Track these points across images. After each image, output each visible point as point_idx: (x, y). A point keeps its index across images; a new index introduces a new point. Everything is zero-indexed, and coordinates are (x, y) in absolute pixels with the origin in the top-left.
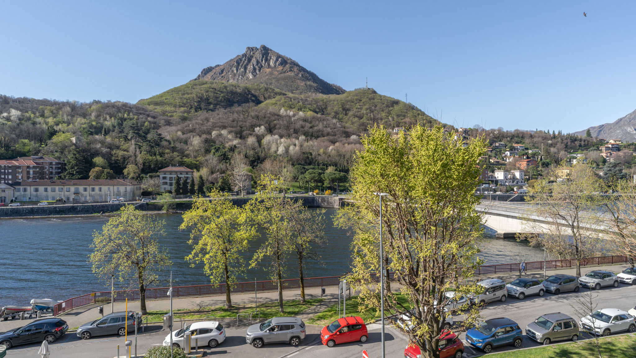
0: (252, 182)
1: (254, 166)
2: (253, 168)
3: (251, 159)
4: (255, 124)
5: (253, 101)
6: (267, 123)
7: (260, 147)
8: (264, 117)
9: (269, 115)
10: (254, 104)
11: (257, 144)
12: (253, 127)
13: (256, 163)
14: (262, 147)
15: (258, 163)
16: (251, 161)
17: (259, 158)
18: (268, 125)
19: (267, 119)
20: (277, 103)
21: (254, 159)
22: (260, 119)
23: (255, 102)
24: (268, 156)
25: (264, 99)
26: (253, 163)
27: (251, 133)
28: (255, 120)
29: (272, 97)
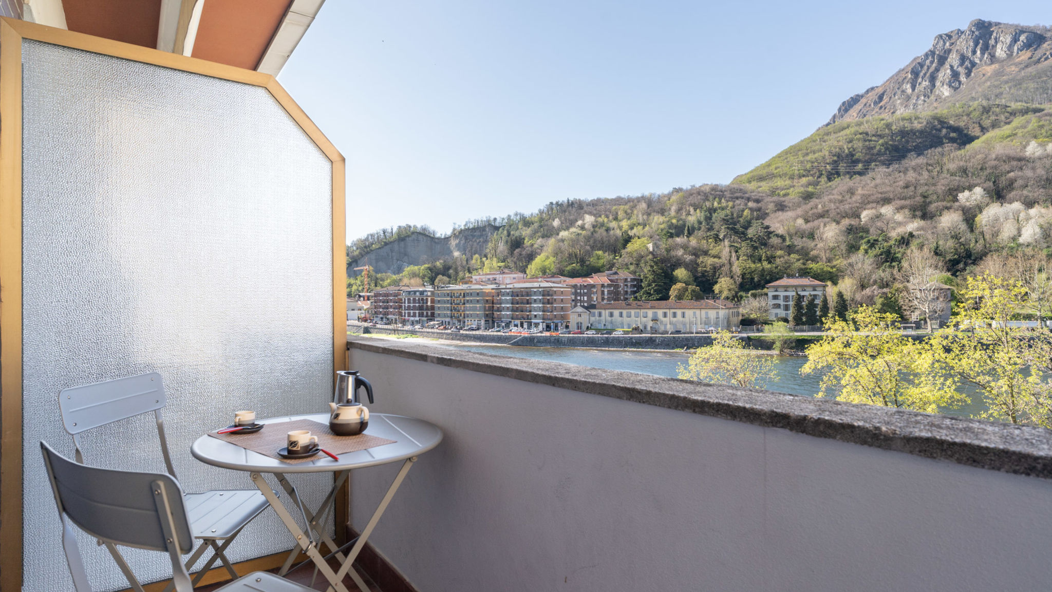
1: (958, 271)
2: (954, 274)
3: (949, 257)
4: (958, 186)
5: (953, 140)
6: (989, 180)
7: (972, 231)
8: (982, 169)
9: (993, 163)
10: (955, 145)
11: (963, 227)
12: (952, 193)
13: (961, 266)
14: (977, 232)
15: (966, 264)
16: (950, 260)
17: (968, 254)
18: (991, 184)
19: (988, 171)
20: (1015, 134)
21: (956, 257)
22: (970, 175)
23: (958, 141)
24: (992, 249)
25: (982, 131)
26: (953, 265)
27: (949, 205)
28: (957, 178)
29: (1002, 124)
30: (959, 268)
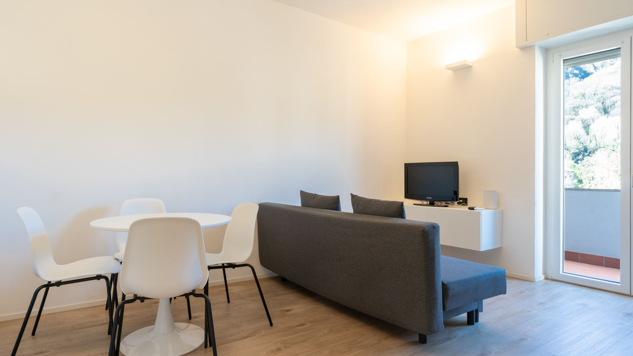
0: (576, 181)
1: (579, 160)
2: (576, 162)
3: (573, 151)
4: (579, 106)
5: (576, 75)
6: (599, 101)
7: (588, 134)
8: (594, 95)
9: (602, 91)
10: (577, 78)
11: (582, 132)
12: (575, 110)
13: (581, 157)
14: (591, 135)
15: (584, 156)
16: (574, 153)
17: (586, 150)
18: (601, 104)
19: (599, 96)
20: (616, 72)
21: (577, 151)
22: (587, 98)
23: (579, 76)
24: (601, 146)
25: (595, 69)
26: (575, 156)
27: (573, 117)
28: (579, 100)
29: (608, 65)
30: (579, 158)
